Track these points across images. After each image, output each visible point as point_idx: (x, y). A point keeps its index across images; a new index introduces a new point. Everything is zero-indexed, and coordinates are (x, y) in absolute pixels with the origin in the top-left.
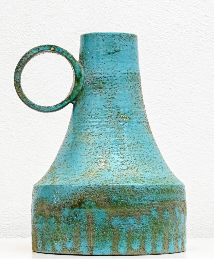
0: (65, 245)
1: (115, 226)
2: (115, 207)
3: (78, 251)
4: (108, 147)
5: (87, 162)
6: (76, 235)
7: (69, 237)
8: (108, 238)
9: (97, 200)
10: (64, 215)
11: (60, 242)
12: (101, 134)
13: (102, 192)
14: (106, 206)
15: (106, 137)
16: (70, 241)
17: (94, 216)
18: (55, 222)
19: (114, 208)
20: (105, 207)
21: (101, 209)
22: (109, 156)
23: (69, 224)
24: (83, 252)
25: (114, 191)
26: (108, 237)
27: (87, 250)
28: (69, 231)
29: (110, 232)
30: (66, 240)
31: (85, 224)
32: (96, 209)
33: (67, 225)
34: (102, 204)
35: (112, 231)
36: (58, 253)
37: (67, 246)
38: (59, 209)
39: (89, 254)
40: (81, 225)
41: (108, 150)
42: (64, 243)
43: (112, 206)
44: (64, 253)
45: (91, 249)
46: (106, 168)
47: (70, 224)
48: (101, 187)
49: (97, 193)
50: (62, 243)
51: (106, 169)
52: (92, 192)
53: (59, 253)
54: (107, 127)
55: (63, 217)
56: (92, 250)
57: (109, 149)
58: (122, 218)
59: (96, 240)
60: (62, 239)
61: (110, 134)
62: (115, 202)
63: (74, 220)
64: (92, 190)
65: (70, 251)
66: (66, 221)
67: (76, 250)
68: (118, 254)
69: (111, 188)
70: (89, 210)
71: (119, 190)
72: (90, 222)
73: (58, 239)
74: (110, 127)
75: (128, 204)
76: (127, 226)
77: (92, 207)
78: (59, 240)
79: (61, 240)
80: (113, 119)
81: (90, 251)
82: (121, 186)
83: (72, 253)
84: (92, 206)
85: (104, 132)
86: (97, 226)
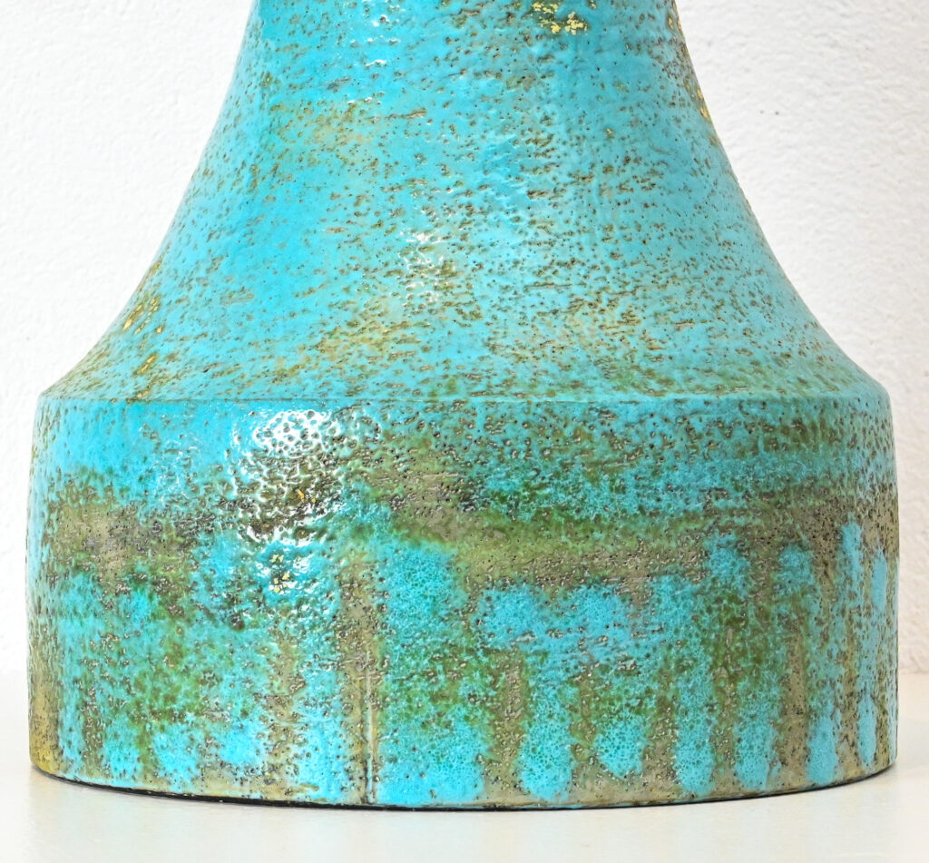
0: (217, 746)
1: (501, 638)
2: (502, 530)
3: (290, 782)
4: (458, 183)
5: (342, 271)
6: (279, 688)
7: (240, 700)
8: (464, 711)
9: (396, 491)
10: (208, 572)
11: (184, 727)
12: (423, 111)
13: (425, 442)
14: (452, 526)
15: (452, 128)
16: (242, 726)
17: (381, 580)
18: (155, 616)
19: (498, 535)
20: (443, 533)
21: (424, 542)
22: (464, 237)
23: (235, 628)
24: (316, 787)
25: (497, 439)
26: (465, 705)
27: (342, 775)
28: (238, 669)
29: (477, 675)
30: (218, 715)
31: (327, 630)
32: (395, 543)
33: (226, 630)
34: (428, 512)
35: (486, 670)
36: (174, 789)
37: (225, 755)
38: (180, 540)
39: (353, 797)
40: (304, 633)
41: (464, 199)
42: (208, 737)
43: (486, 524)
44: (207, 792)
45: (366, 770)
46: (449, 304)
47: (241, 626)
48: (422, 416)
49: (397, 452)
50: (199, 736)
51: (451, 311)
52: (373, 447)
53: (180, 791)
54: (456, 69)
55: (202, 586)
56: (370, 775)
57: (468, 193)
58: (545, 593)
59: (394, 722)
60: (197, 714)
61: (469, 109)
62: (503, 500)
63: (268, 602)
64: (372, 436)
65: (242, 781)
66: (221, 608)
67: (276, 776)
68: (520, 800)
69: (480, 421)
70: (351, 544)
71: (526, 433)
72: (357, 614)
73: (172, 710)
74: (471, 70)
75: (578, 511)
76: (571, 640)
77: (371, 531)
78: (181, 717)
79: (190, 717)
80: (490, 24)
81: (357, 782)
82: (539, 411)
83: (256, 796)
84: (370, 526)
85: (442, 97)
86: (397, 642)
